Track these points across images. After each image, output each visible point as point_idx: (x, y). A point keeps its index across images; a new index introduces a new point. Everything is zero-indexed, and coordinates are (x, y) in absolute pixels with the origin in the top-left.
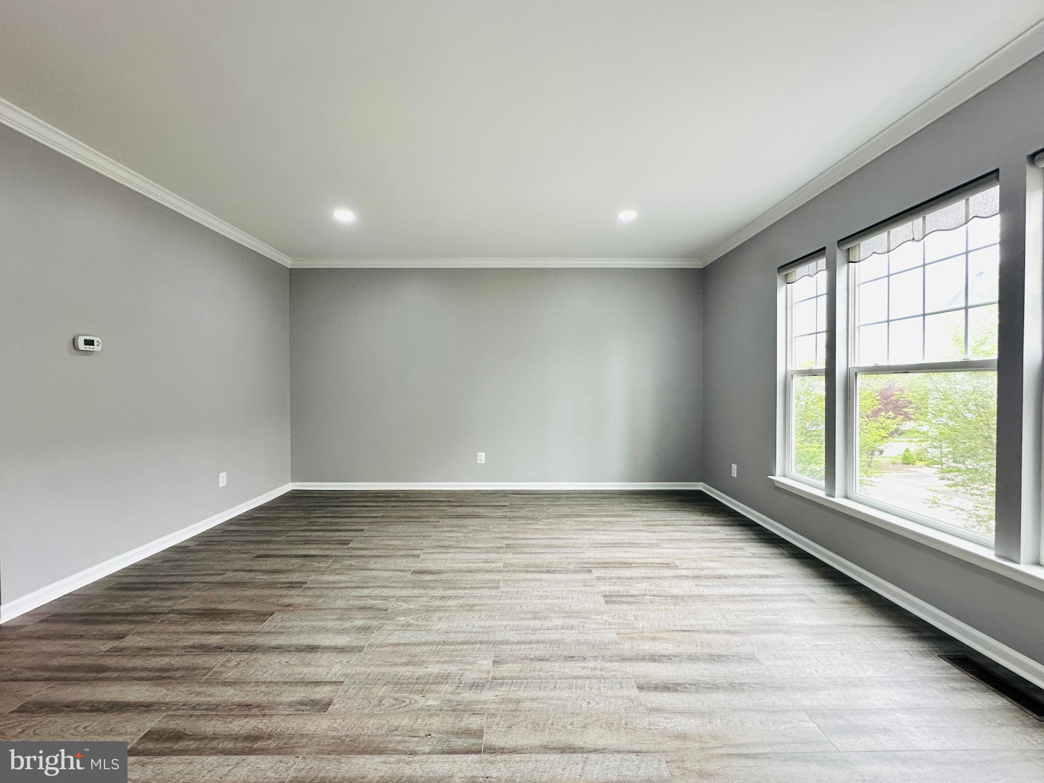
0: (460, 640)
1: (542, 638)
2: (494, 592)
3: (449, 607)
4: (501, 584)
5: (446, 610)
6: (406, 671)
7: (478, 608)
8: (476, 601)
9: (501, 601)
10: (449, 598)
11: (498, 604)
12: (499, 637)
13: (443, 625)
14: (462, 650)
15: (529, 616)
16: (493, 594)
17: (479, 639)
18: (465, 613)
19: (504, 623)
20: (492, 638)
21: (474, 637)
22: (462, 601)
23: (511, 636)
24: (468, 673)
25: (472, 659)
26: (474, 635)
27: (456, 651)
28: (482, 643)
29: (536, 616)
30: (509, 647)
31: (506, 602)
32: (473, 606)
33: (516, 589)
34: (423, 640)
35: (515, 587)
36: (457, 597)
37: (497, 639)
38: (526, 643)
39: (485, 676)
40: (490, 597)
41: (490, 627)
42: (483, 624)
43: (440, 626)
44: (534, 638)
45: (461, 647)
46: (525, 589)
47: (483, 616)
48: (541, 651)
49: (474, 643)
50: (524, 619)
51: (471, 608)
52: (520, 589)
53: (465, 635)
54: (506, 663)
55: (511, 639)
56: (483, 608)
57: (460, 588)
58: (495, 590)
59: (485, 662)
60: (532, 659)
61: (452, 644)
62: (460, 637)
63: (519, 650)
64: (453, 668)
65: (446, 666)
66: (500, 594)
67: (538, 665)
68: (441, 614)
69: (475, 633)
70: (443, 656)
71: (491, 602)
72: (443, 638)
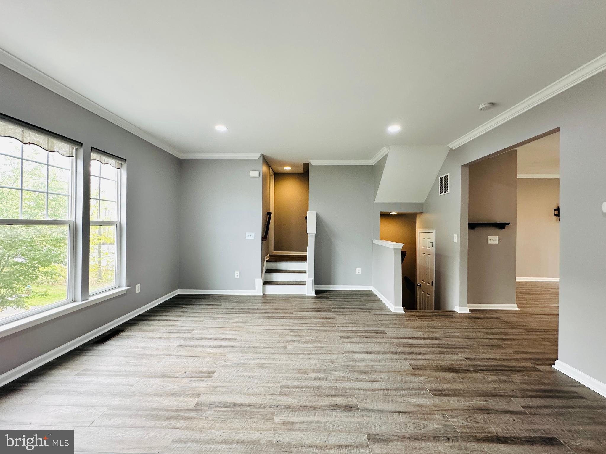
0: (302, 355)
1: (263, 355)
2: (284, 383)
3: (313, 372)
4: (279, 390)
5: (314, 370)
6: (320, 345)
7: (295, 371)
8: (297, 375)
9: (280, 375)
10: (315, 379)
11: (283, 373)
12: (283, 356)
13: (313, 362)
14: (301, 351)
15: (265, 365)
16: (285, 381)
17: (293, 355)
18: (302, 368)
19: (280, 362)
20: (287, 356)
21: (296, 356)
22: (306, 376)
23: (277, 356)
24: (296, 344)
25: (296, 348)
26: (296, 357)
27: (303, 351)
28: (292, 354)
29: (262, 366)
30: (279, 352)
31: (277, 375)
32: (298, 372)
33: (269, 385)
34: (319, 355)
35: (269, 387)
36: (310, 379)
37: (285, 355)
38: (272, 353)
39: (290, 343)
40: (287, 379)
41: (288, 360)
42: (291, 362)
43: (314, 362)
44: (266, 355)
45: (301, 352)
46: (262, 385)
47: (292, 366)
48: (266, 351)
49: (295, 354)
50: (269, 364)
51: (299, 371)
52: (266, 385)
53: (300, 357)
54: (281, 347)
55: (278, 355)
56: (291, 371)
57: (309, 387)
58: (284, 384)
59: (290, 347)
60: (271, 347)
61: (306, 354)
62: (302, 356)
63: (275, 351)
64: (303, 346)
65: (305, 346)
66: (281, 380)
67: (269, 346)
68: (316, 368)
69: (295, 358)
70: (308, 349)
71: (287, 375)
72: (311, 356)
